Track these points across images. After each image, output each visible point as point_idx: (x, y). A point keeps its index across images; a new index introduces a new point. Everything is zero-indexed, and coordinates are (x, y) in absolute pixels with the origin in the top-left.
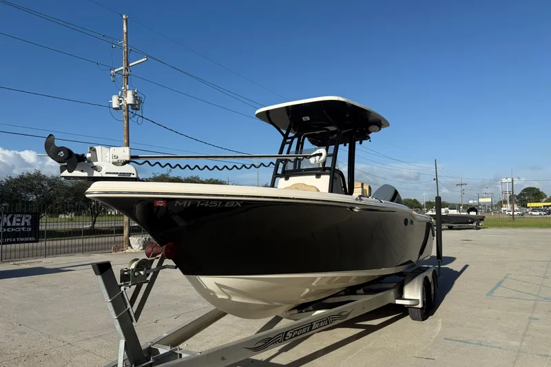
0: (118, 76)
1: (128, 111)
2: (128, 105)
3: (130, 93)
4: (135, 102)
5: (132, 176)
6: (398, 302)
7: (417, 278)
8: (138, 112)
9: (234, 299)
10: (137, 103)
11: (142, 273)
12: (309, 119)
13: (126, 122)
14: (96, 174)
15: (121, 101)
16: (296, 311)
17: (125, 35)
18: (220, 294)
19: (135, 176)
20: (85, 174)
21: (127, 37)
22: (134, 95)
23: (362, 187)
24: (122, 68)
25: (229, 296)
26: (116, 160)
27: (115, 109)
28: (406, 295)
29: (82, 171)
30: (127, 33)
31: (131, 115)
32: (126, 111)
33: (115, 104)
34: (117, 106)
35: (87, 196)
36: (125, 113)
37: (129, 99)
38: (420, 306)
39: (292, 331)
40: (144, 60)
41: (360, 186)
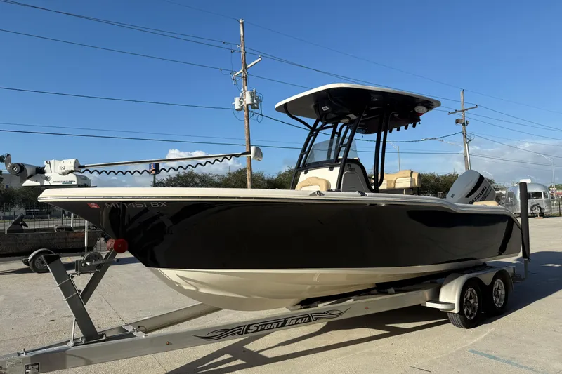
0: (238, 79)
1: (248, 111)
2: (247, 105)
3: (248, 94)
4: (253, 101)
5: (73, 183)
6: (429, 305)
7: (457, 279)
8: (256, 111)
9: (202, 290)
10: (255, 102)
11: (88, 264)
12: (328, 109)
13: (246, 121)
14: (46, 183)
15: (242, 103)
16: (299, 307)
17: (242, 39)
18: (186, 285)
19: (75, 183)
20: (38, 184)
21: (244, 40)
22: (251, 95)
23: (411, 176)
24: (241, 71)
25: (196, 288)
26: (64, 171)
27: (237, 110)
28: (442, 299)
29: (37, 181)
30: (244, 36)
31: (251, 114)
32: (246, 111)
33: (237, 107)
34: (239, 107)
35: (39, 201)
36: (245, 113)
37: (248, 100)
38: (456, 311)
39: (258, 325)
40: (258, 60)
41: (409, 175)
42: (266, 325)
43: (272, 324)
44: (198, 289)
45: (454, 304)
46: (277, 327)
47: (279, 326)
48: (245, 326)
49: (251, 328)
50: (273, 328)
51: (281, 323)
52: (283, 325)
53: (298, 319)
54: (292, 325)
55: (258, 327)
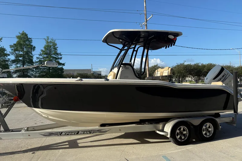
42: (69, 133)
43: (72, 133)
44: (48, 117)
45: (168, 133)
46: (74, 134)
47: (75, 134)
48: (60, 132)
49: (63, 133)
50: (73, 134)
51: (76, 133)
52: (77, 134)
53: (84, 132)
54: (82, 134)
55: (66, 133)
